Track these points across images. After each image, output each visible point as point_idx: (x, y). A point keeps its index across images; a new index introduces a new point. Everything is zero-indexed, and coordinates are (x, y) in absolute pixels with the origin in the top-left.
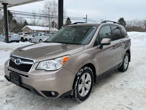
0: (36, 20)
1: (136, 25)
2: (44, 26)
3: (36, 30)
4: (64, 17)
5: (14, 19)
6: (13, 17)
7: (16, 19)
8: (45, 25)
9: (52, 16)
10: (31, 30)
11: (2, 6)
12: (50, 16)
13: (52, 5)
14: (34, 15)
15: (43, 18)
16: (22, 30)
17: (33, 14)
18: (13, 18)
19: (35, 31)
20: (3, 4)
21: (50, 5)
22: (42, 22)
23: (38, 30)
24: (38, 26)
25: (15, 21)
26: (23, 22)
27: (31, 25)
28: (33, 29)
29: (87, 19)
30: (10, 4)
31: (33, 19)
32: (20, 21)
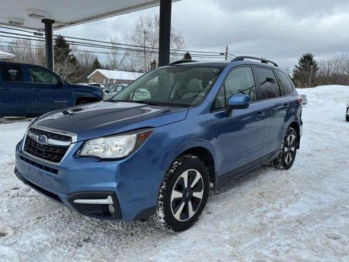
0: (119, 59)
1: (340, 71)
2: (134, 71)
3: (117, 80)
4: (171, 51)
5: (72, 56)
6: (71, 50)
7: (76, 54)
8: (137, 68)
9: (151, 50)
10: (107, 79)
11: (43, 26)
12: (146, 49)
13: (153, 25)
14: (115, 47)
15: (132, 52)
16: (88, 79)
17: (111, 45)
18: (70, 53)
19: (114, 82)
20: (43, 21)
21: (150, 25)
22: (130, 62)
23: (122, 79)
24: (122, 70)
25: (74, 61)
26: (91, 62)
27: (107, 68)
28: (110, 78)
29: (228, 55)
30: (58, 22)
31: (112, 57)
32: (84, 60)
